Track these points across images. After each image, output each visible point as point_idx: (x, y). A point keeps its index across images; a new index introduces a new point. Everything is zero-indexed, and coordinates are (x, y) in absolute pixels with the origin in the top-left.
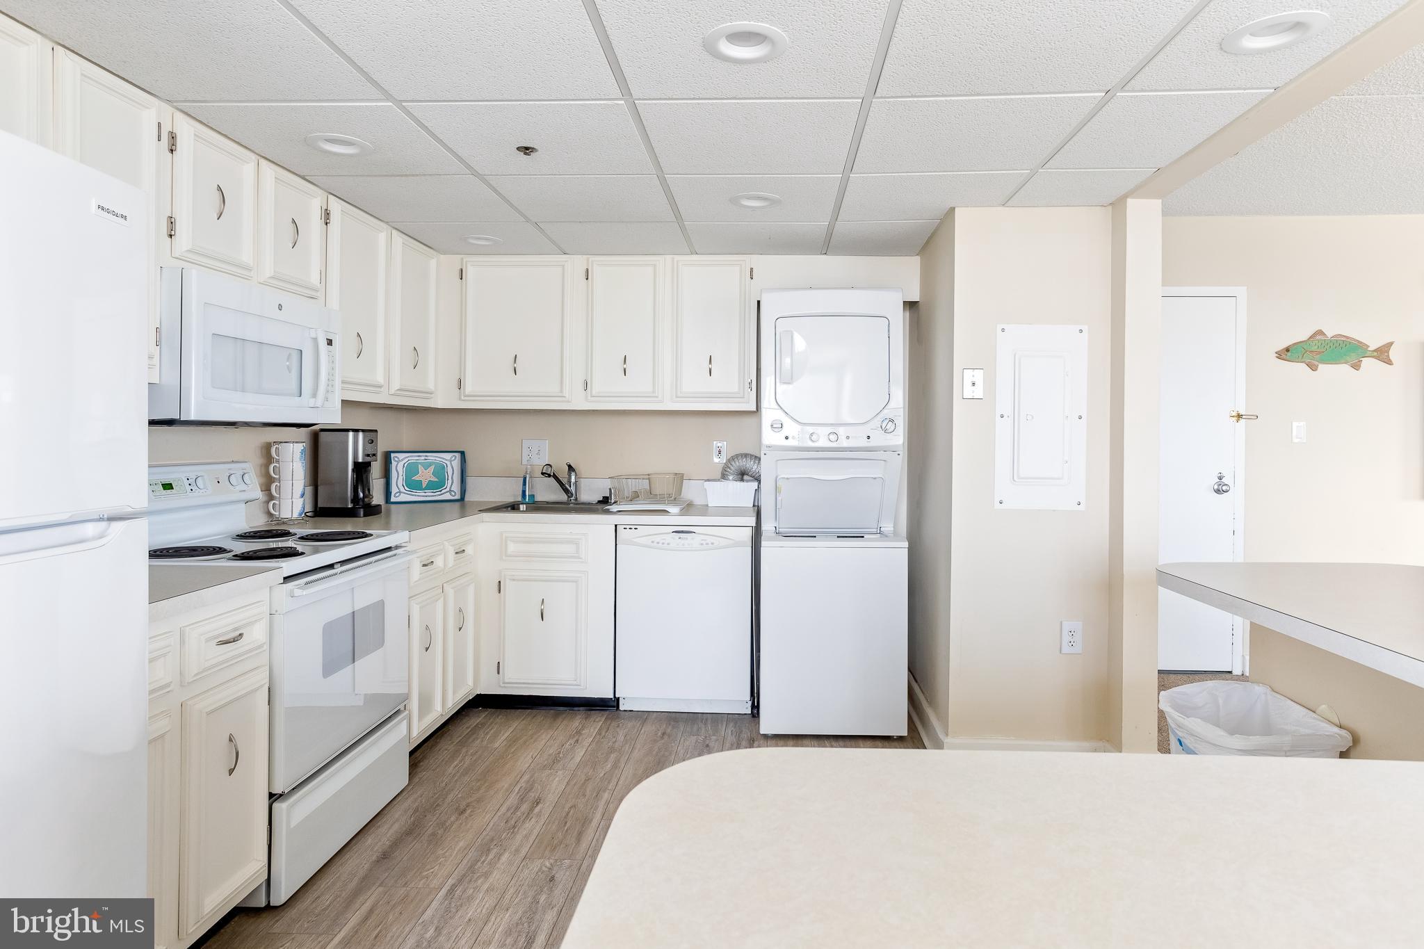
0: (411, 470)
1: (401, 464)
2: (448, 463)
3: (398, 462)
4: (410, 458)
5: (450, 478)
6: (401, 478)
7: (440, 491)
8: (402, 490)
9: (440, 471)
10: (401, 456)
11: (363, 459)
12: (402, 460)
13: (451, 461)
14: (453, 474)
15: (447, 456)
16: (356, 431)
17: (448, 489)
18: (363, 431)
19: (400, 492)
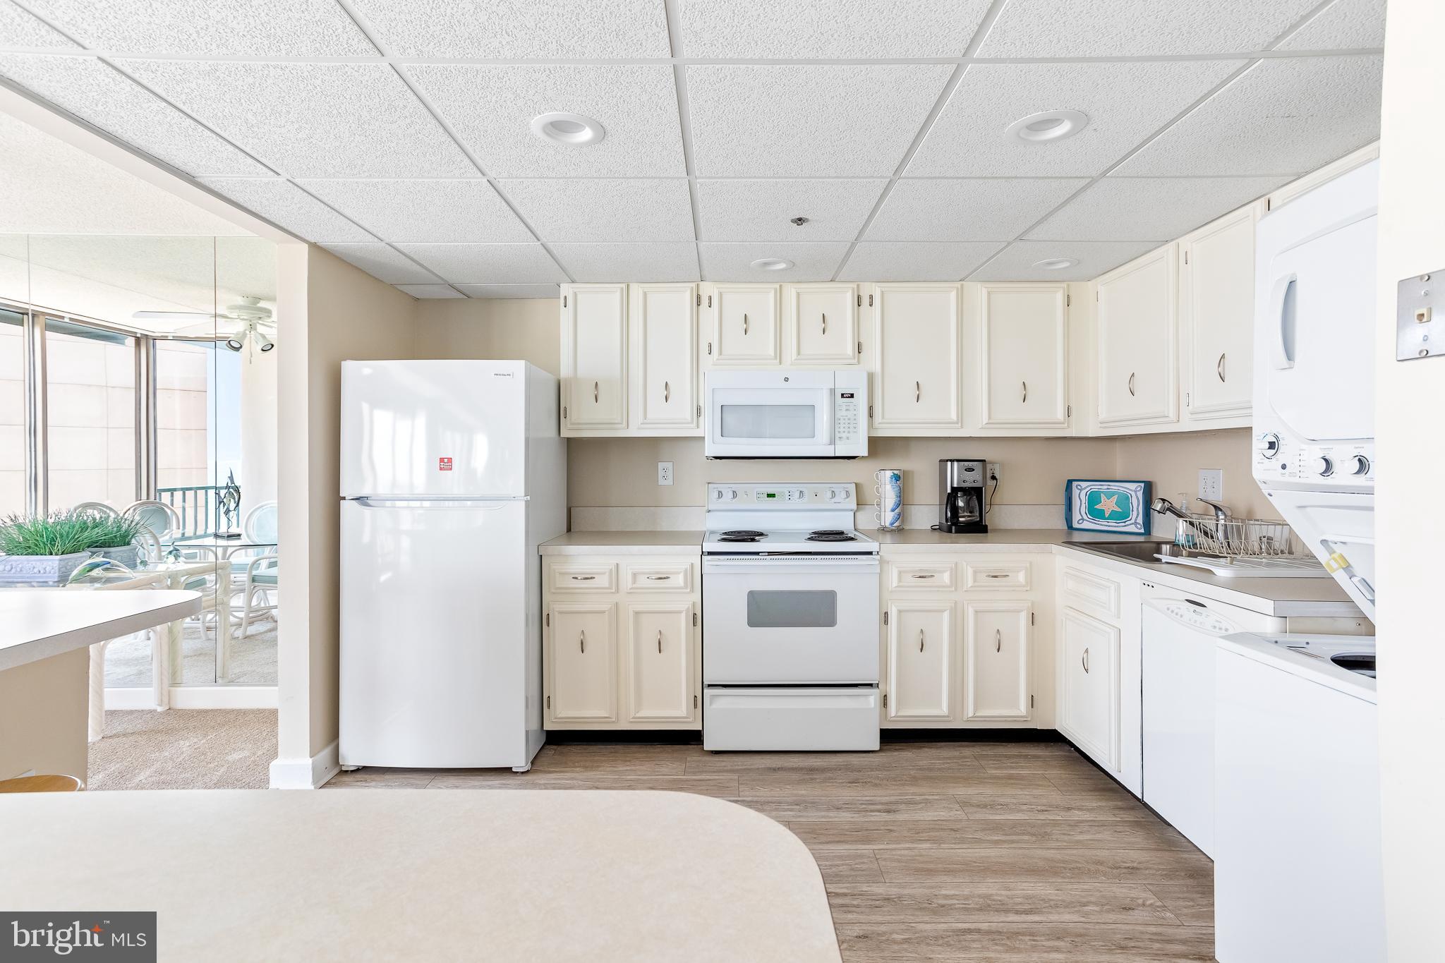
0: (1093, 499)
1: (1084, 492)
2: (1133, 494)
3: (1081, 490)
4: (1093, 487)
5: (1135, 509)
6: (1083, 506)
7: (1125, 522)
8: (1085, 517)
9: (1124, 500)
10: (1084, 484)
11: (958, 483)
12: (1085, 488)
13: (1136, 492)
14: (1138, 505)
15: (1133, 486)
16: (952, 461)
17: (1133, 521)
18: (958, 461)
19: (1083, 519)
